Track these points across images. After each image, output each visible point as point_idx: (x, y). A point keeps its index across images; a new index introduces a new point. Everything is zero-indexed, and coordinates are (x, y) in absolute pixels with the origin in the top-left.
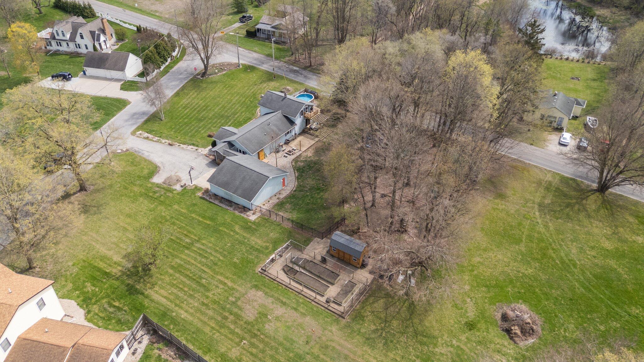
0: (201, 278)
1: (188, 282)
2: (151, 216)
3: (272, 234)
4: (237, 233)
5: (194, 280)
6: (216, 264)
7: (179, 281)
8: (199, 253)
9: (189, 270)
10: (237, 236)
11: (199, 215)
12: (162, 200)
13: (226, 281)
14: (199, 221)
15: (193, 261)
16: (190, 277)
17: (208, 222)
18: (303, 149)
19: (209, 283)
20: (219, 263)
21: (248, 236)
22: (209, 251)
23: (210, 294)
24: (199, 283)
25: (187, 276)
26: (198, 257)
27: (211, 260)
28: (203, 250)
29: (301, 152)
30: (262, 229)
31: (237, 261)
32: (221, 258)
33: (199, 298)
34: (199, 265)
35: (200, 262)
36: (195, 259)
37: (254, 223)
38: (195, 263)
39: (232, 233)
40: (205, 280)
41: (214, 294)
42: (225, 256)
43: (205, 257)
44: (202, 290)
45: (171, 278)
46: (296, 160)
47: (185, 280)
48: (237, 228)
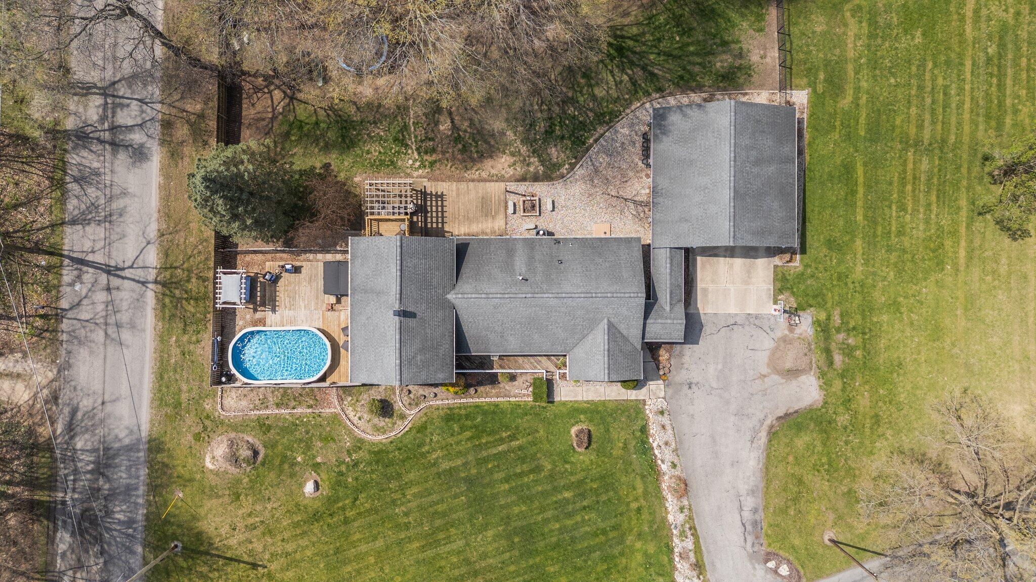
0: (989, 60)
1: (1010, 72)
2: (910, 292)
3: (818, 29)
4: (857, 89)
5: (999, 67)
6: (948, 63)
7: (1016, 88)
8: (944, 111)
9: (988, 94)
10: (864, 84)
11: (853, 205)
12: (859, 317)
13: (969, 14)
14: (868, 187)
15: (966, 107)
16: (999, 80)
17: (860, 170)
18: (495, 188)
19: (990, 37)
20: (943, 58)
21: (850, 67)
22: (928, 101)
23: (1010, 18)
24: (999, 53)
25: (1001, 86)
26: (954, 106)
27: (944, 79)
28: (933, 112)
29: (512, 186)
30: (818, 56)
31: (918, 33)
32: (930, 65)
33: (1026, 27)
34: (967, 87)
35: (961, 90)
36: (960, 105)
37: (812, 85)
38: (968, 100)
39: (863, 100)
40: (990, 50)
41: (1006, 11)
42: (922, 65)
43: (945, 94)
44: (1009, 38)
45: (1020, 107)
46: (550, 174)
47: (1009, 82)
48: (845, 102)
